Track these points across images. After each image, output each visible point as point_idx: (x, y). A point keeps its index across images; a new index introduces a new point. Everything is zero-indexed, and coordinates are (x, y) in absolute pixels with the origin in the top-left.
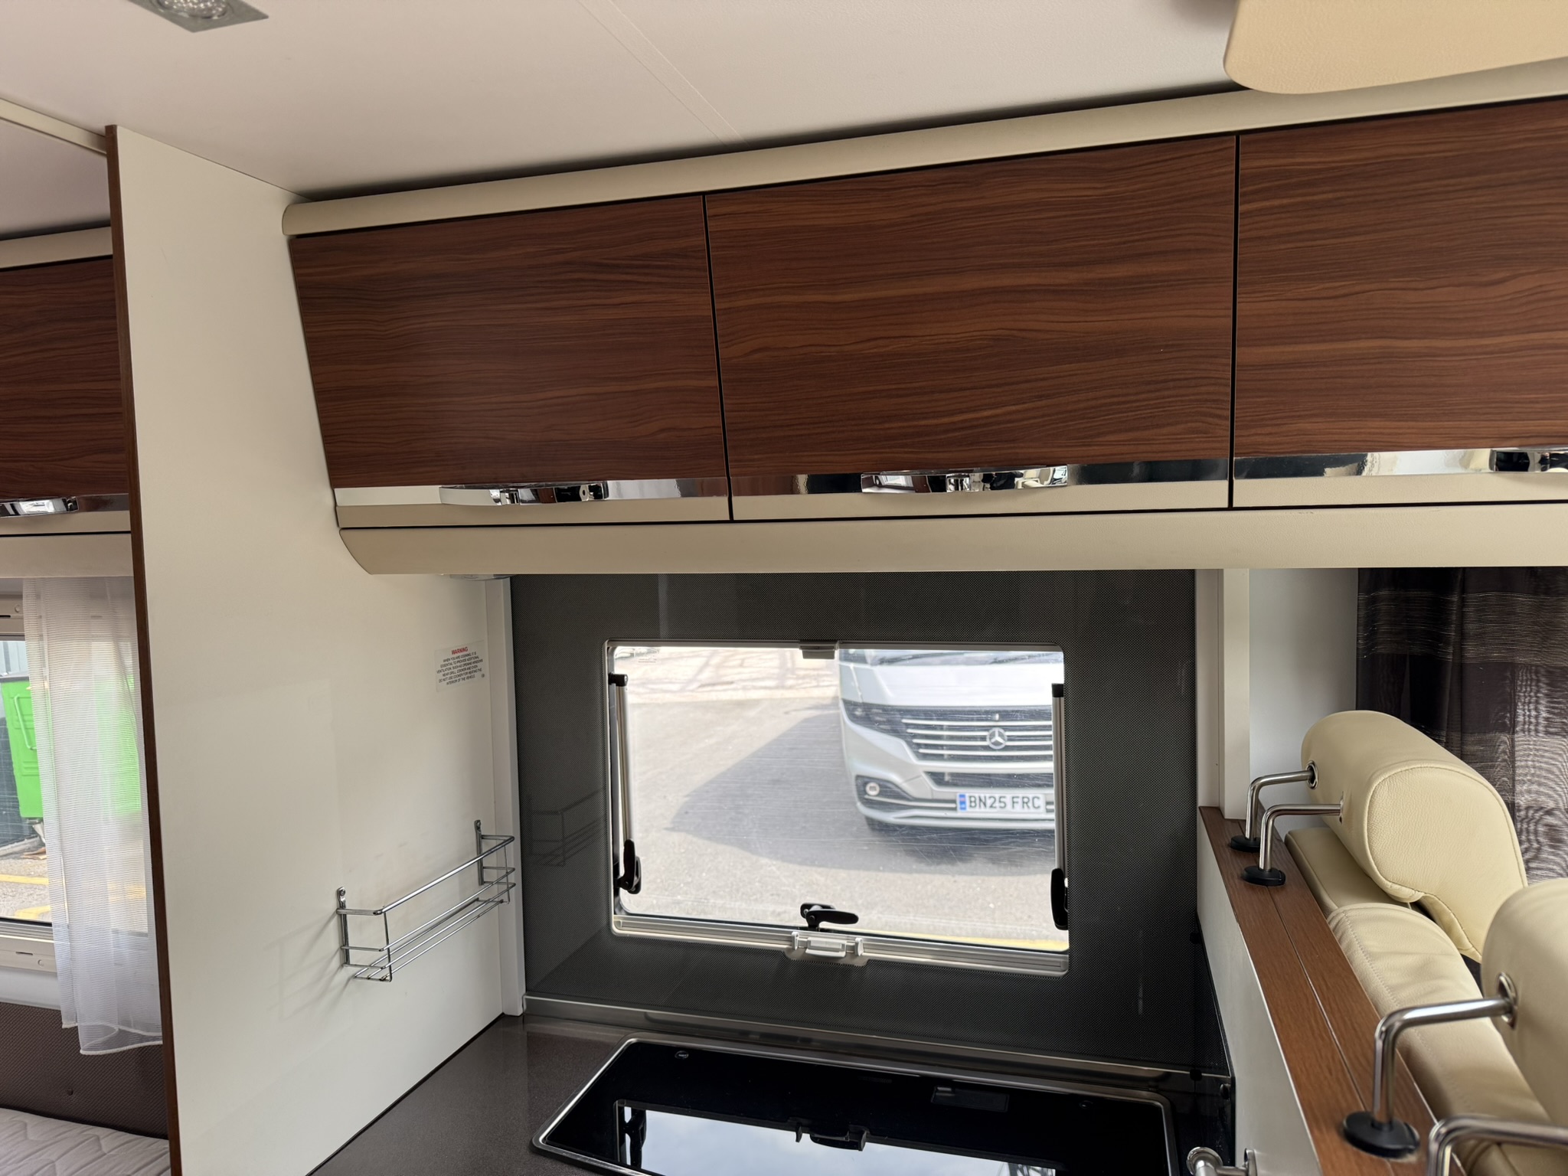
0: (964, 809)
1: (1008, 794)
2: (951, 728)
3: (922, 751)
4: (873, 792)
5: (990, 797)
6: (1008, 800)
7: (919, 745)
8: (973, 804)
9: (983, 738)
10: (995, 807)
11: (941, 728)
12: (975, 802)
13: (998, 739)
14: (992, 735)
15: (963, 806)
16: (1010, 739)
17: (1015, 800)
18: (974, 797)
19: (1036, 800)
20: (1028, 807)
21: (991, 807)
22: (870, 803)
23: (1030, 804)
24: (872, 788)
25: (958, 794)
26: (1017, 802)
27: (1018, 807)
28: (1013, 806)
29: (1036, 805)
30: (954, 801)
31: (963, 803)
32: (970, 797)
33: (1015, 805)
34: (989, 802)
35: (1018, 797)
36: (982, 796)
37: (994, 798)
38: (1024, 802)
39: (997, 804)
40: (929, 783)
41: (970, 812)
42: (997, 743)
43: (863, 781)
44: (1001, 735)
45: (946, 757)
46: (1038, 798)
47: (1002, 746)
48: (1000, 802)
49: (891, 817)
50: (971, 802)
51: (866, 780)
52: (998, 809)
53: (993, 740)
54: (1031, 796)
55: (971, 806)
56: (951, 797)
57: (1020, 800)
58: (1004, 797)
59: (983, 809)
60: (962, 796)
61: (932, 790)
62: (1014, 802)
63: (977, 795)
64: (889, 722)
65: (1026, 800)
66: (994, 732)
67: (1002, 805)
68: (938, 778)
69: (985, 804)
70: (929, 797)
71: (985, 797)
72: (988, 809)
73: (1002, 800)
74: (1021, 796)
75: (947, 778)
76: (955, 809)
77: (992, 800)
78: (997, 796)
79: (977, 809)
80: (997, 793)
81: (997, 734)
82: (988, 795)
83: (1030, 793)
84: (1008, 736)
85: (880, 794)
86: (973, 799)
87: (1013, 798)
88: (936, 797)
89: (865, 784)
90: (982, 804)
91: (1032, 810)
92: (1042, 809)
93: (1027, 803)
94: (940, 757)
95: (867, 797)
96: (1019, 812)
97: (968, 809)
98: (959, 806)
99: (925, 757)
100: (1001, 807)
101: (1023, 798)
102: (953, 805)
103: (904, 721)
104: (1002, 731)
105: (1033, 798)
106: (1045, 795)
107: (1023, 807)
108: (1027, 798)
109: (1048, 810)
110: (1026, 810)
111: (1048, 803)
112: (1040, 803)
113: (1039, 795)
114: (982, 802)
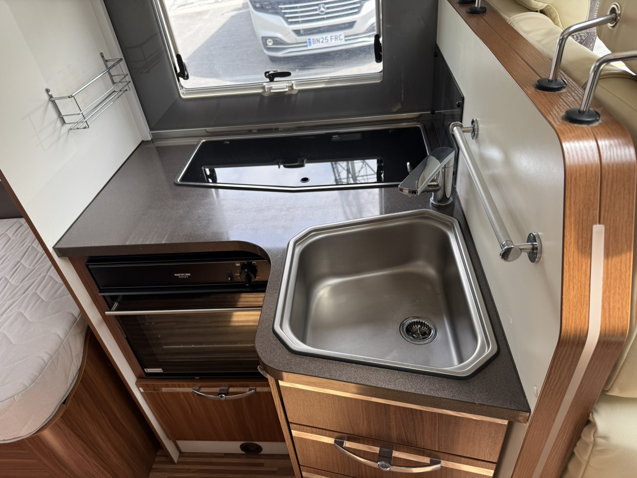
0: (310, 45)
1: (328, 35)
2: (301, 7)
3: (290, 20)
4: (270, 43)
5: (321, 38)
6: (329, 38)
7: (288, 18)
8: (314, 43)
9: (316, 10)
10: (324, 42)
11: (297, 8)
12: (315, 41)
13: (322, 9)
14: (320, 8)
15: (310, 44)
16: (328, 8)
17: (332, 37)
18: (314, 39)
20: (337, 40)
21: (322, 42)
22: (269, 49)
23: (338, 39)
24: (270, 42)
25: (307, 39)
26: (333, 39)
27: (333, 40)
28: (331, 41)
29: (341, 39)
30: (306, 42)
31: (310, 42)
32: (313, 39)
33: (332, 40)
34: (321, 40)
35: (333, 36)
37: (323, 38)
38: (336, 38)
39: (324, 41)
40: (294, 35)
41: (313, 46)
42: (322, 11)
43: (265, 39)
44: (324, 7)
45: (300, 22)
47: (324, 13)
48: (326, 39)
49: (280, 54)
50: (313, 41)
51: (267, 38)
52: (325, 43)
53: (320, 10)
56: (304, 41)
57: (334, 37)
58: (327, 37)
59: (319, 44)
60: (309, 39)
61: (296, 39)
62: (331, 39)
63: (316, 38)
64: (273, 8)
65: (336, 37)
66: (320, 6)
67: (327, 41)
68: (297, 32)
69: (319, 41)
70: (295, 42)
71: (319, 39)
72: (321, 44)
73: (327, 38)
75: (302, 32)
76: (306, 46)
77: (322, 39)
79: (316, 45)
80: (324, 35)
81: (322, 7)
82: (320, 37)
83: (338, 33)
84: (327, 7)
85: (273, 44)
86: (314, 40)
88: (298, 41)
89: (266, 40)
90: (318, 42)
91: (339, 41)
92: (343, 40)
93: (337, 38)
94: (297, 22)
95: (268, 46)
96: (334, 43)
97: (313, 45)
98: (308, 44)
99: (291, 23)
100: (326, 42)
101: (335, 36)
102: (305, 44)
103: (280, 6)
104: (324, 5)
105: (340, 35)
106: (344, 33)
107: (335, 40)
108: (337, 36)
109: (346, 40)
110: (337, 41)
111: (345, 37)
112: (342, 37)
113: (342, 34)
114: (318, 41)
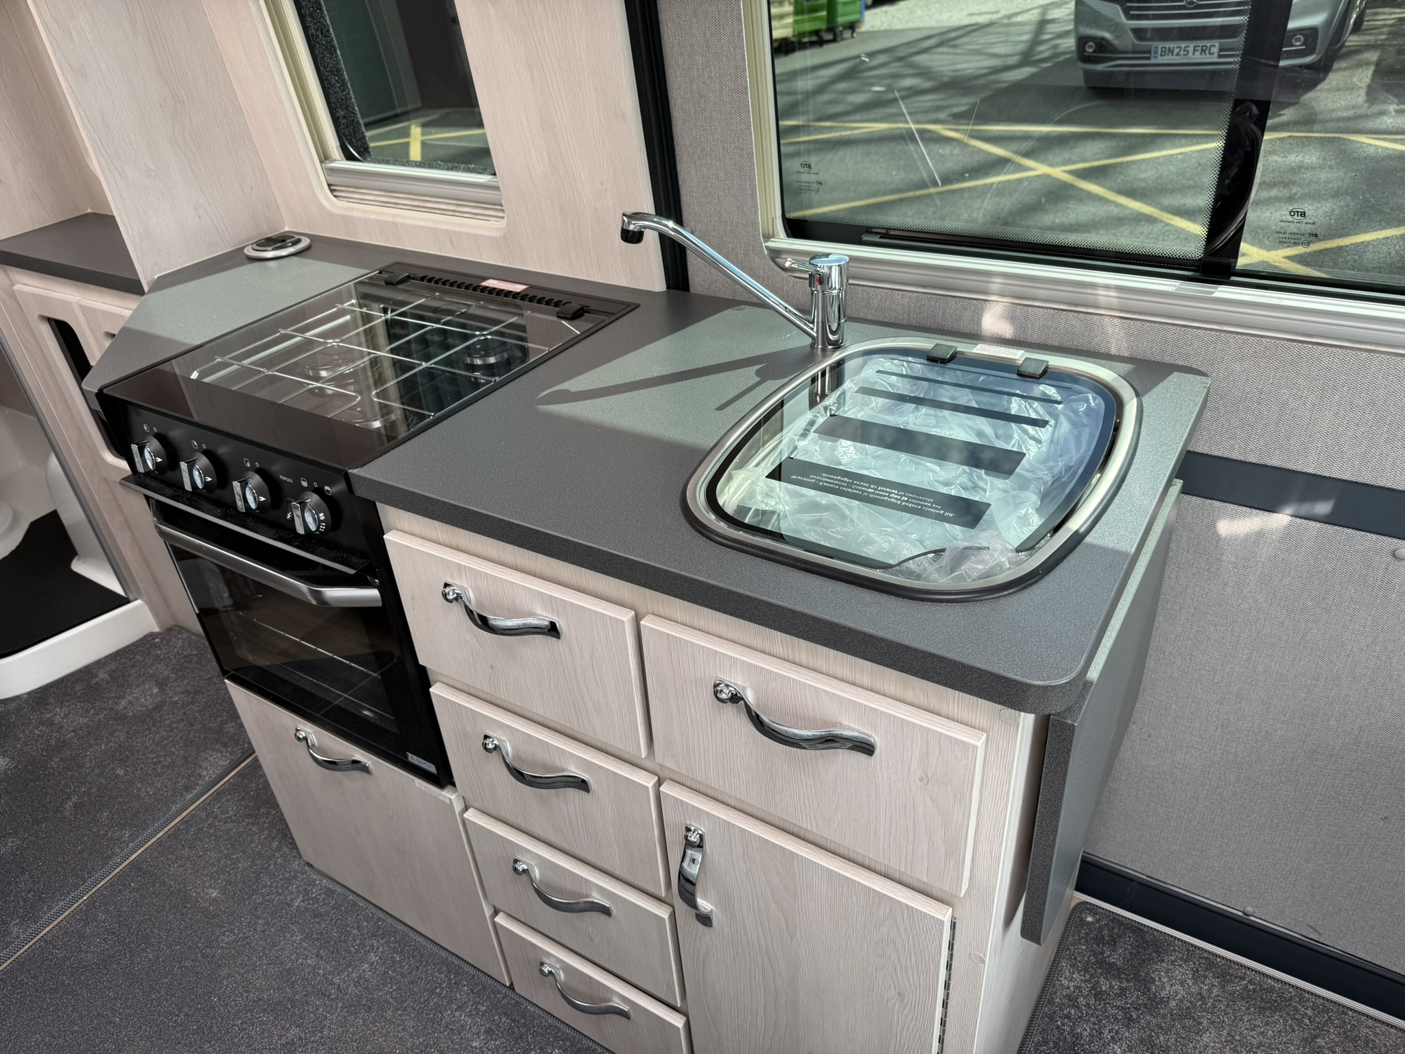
0: (1156, 57)
1: (1191, 44)
3: (1132, 12)
4: (1090, 49)
5: (1177, 47)
6: (1191, 49)
7: (1130, 8)
8: (1164, 54)
10: (1179, 55)
12: (1165, 51)
15: (1155, 55)
18: (1165, 48)
19: (1212, 48)
20: (1205, 54)
21: (1177, 55)
22: (1087, 59)
23: (1207, 52)
24: (1091, 47)
25: (1153, 46)
26: (1197, 51)
27: (1198, 53)
28: (1194, 54)
29: (1212, 52)
30: (1149, 52)
31: (1156, 52)
32: (1163, 48)
34: (1176, 51)
35: (1198, 46)
36: (1171, 46)
37: (1180, 47)
38: (1202, 50)
39: (1182, 53)
40: (1131, 37)
41: (1160, 60)
42: (1191, 3)
43: (1083, 40)
46: (1214, 46)
47: (1195, 6)
48: (1184, 50)
49: (1101, 68)
50: (1162, 51)
51: (1086, 38)
52: (1182, 56)
54: (1209, 45)
55: (1161, 55)
56: (1147, 49)
57: (1200, 49)
58: (1188, 47)
59: (1170, 57)
60: (1157, 47)
61: (1134, 44)
62: (1195, 50)
63: (1167, 46)
65: (1204, 48)
67: (1186, 53)
68: (1139, 32)
69: (1172, 53)
70: (1132, 50)
71: (1173, 48)
72: (1174, 57)
73: (1186, 49)
74: (1201, 45)
75: (1146, 33)
76: (1148, 58)
77: (1179, 49)
78: (1183, 46)
79: (1166, 57)
80: (1183, 44)
82: (1176, 46)
83: (1208, 43)
85: (1095, 50)
87: (1195, 47)
88: (1136, 49)
89: (1085, 43)
90: (1170, 54)
91: (1208, 55)
92: (1216, 55)
93: (1204, 51)
94: (1145, 17)
95: (1085, 54)
96: (1198, 57)
97: (1160, 57)
98: (1152, 54)
99: (1134, 17)
100: (1184, 55)
102: (1148, 55)
105: (1210, 47)
106: (1221, 44)
107: (1201, 54)
108: (1206, 46)
109: (1220, 56)
110: (1203, 55)
111: (1221, 50)
112: (1215, 50)
113: (1215, 46)
114: (1171, 51)
